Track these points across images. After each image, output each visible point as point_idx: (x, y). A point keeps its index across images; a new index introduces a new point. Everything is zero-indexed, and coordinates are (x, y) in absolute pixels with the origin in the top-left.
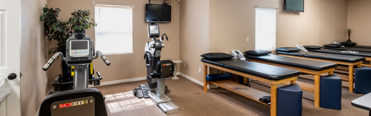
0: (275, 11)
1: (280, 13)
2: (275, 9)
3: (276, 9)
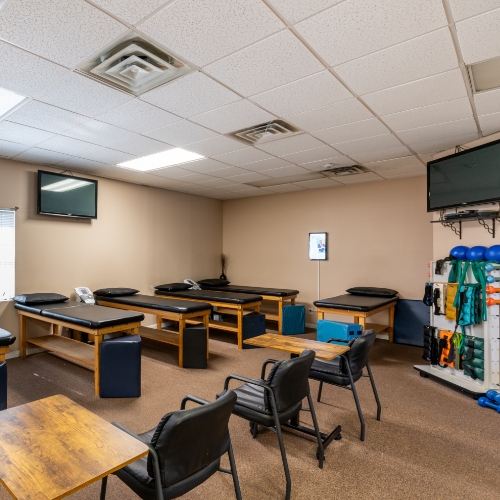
1: (29, 218)
2: (12, 209)
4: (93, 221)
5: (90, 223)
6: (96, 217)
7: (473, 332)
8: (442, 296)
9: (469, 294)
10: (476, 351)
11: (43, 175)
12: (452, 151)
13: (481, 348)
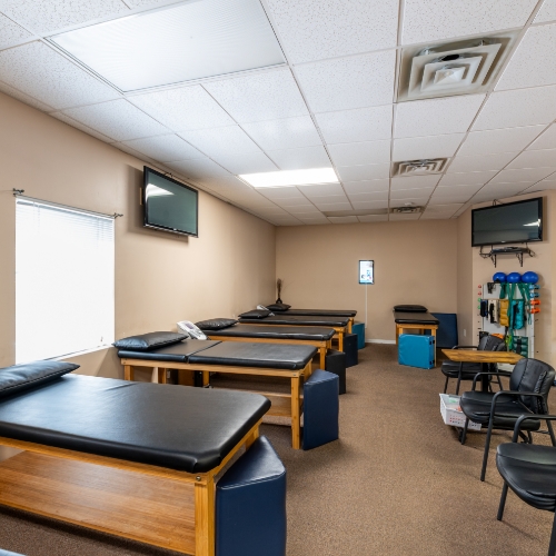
0: (113, 224)
1: (130, 230)
2: (111, 216)
3: (116, 216)
4: (191, 238)
5: (187, 242)
6: (196, 235)
7: (518, 333)
8: (495, 309)
9: (520, 306)
10: (523, 346)
11: (150, 174)
12: (491, 204)
13: (526, 344)
